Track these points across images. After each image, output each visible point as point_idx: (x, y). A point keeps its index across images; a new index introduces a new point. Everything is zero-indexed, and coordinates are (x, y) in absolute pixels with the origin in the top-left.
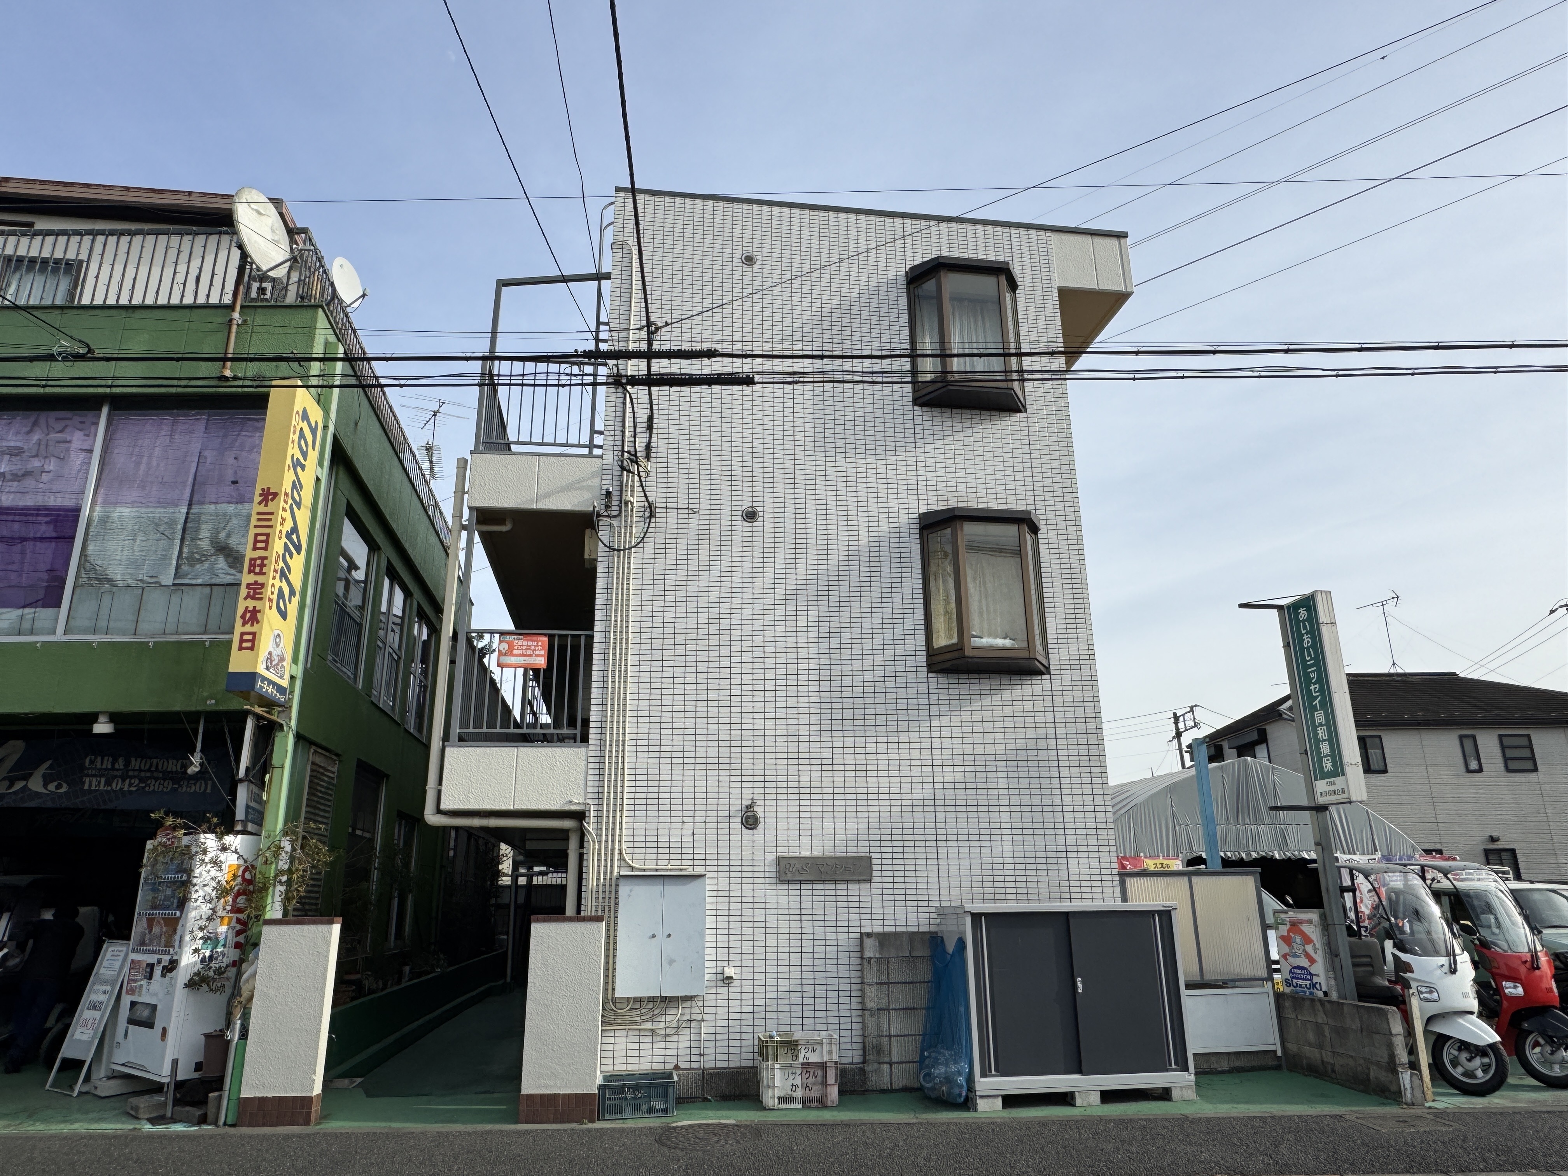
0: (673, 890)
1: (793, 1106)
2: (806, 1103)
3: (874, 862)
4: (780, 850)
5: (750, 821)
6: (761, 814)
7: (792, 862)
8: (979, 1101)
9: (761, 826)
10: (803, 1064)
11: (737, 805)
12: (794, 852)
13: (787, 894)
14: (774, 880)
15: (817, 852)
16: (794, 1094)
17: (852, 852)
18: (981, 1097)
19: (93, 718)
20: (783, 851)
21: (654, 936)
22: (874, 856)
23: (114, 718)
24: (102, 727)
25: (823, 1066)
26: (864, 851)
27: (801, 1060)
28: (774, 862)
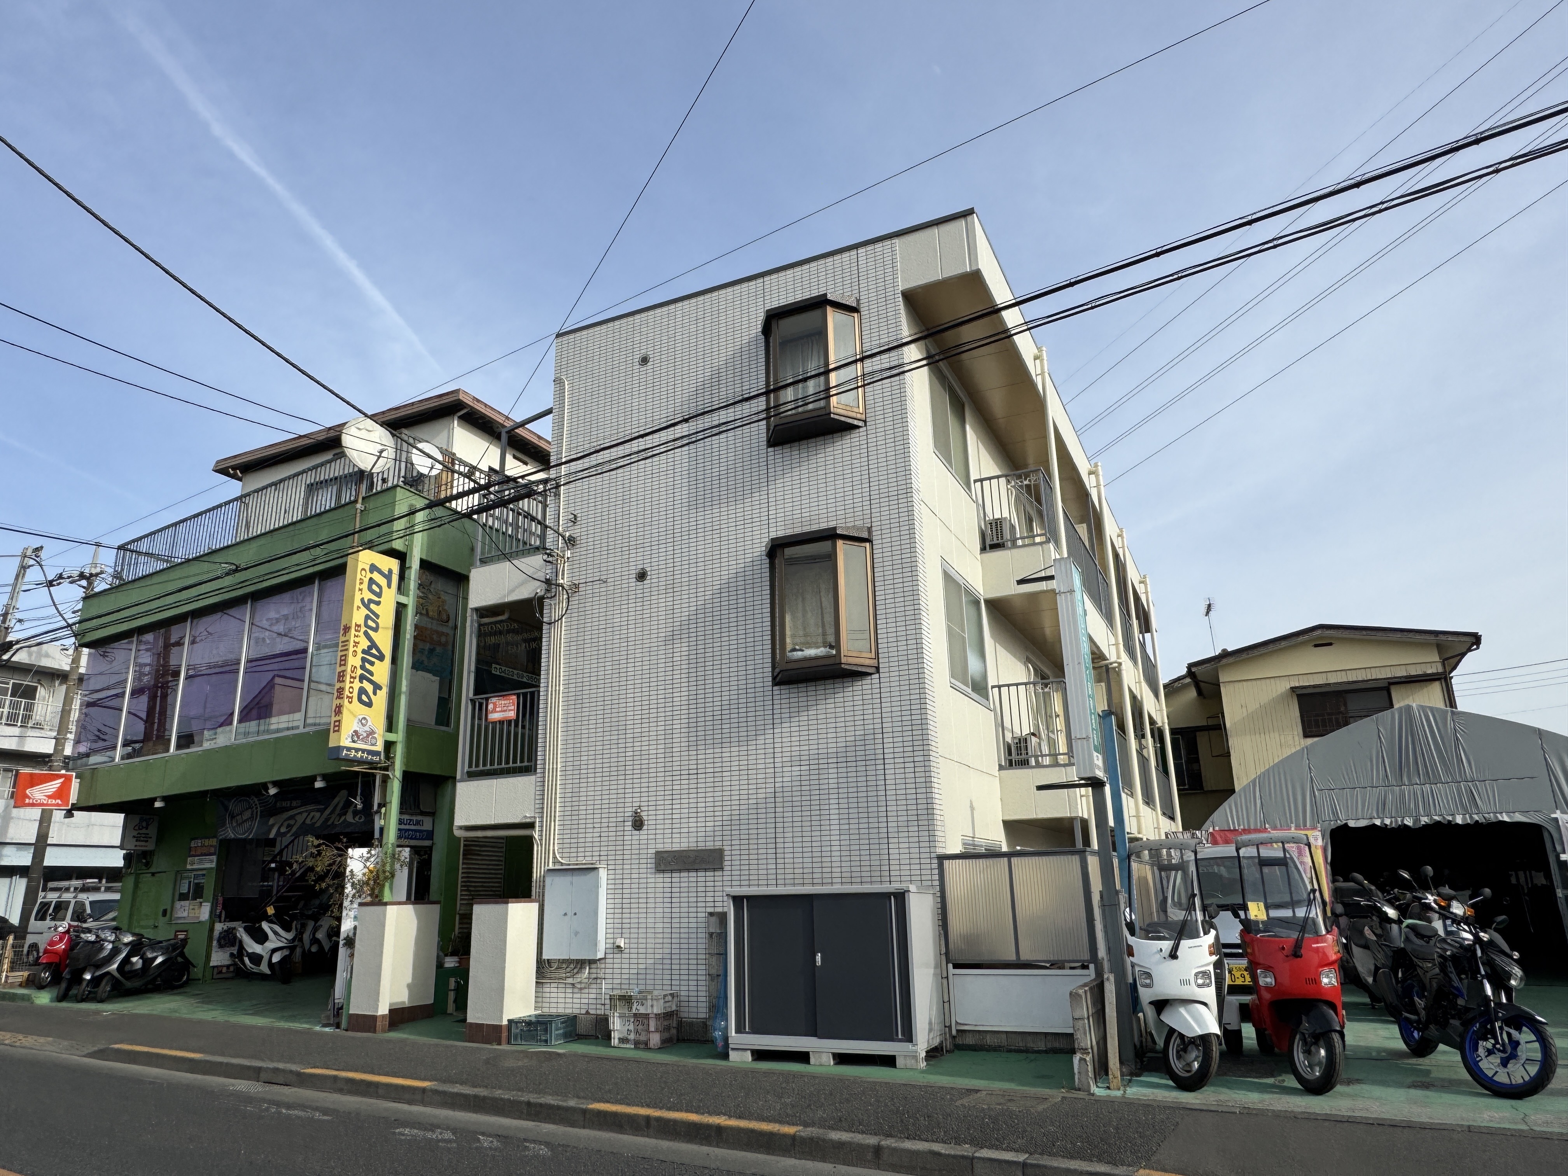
0: (578, 879)
1: (628, 1046)
2: (637, 1043)
3: (726, 853)
4: (658, 846)
5: (638, 824)
6: (645, 818)
7: (665, 855)
8: (731, 1053)
9: (645, 827)
10: (635, 1015)
11: (629, 812)
12: (668, 847)
13: (661, 881)
14: (653, 871)
15: (684, 846)
16: (629, 1037)
17: (710, 845)
18: (733, 1049)
19: (313, 779)
20: (660, 847)
21: (565, 914)
22: (726, 848)
23: (325, 777)
24: (319, 784)
25: (646, 1016)
26: (718, 844)
27: (634, 1011)
28: (653, 856)
